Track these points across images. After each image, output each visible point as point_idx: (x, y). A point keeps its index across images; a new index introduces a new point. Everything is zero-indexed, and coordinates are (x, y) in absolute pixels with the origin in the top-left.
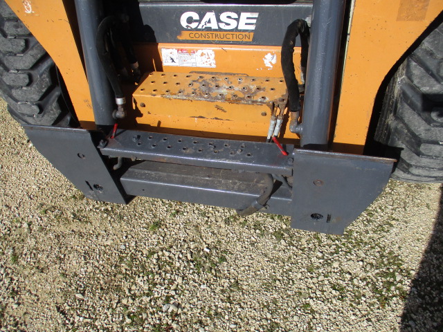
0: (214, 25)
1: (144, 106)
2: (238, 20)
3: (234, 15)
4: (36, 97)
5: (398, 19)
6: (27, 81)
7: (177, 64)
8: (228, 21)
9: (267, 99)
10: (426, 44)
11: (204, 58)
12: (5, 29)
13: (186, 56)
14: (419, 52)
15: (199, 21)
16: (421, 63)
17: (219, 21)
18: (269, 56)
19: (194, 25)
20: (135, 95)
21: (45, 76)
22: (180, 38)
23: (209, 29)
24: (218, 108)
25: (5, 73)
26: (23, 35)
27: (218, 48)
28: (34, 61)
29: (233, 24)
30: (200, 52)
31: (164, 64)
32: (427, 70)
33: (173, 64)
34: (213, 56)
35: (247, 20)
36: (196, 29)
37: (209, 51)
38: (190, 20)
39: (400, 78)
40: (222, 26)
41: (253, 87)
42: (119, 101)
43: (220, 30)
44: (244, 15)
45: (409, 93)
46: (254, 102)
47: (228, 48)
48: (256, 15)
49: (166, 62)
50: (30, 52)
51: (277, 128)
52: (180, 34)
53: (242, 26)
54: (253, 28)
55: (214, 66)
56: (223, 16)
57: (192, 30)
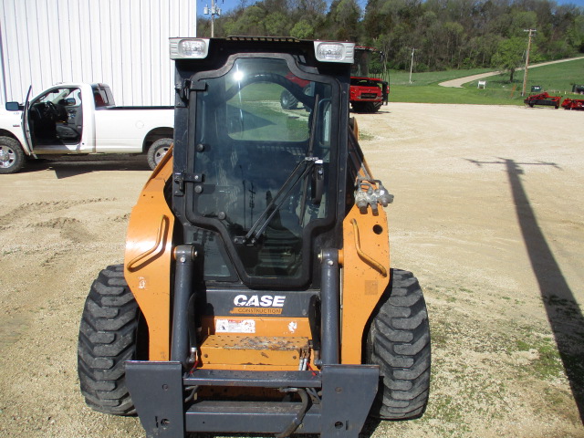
0: (256, 304)
1: (206, 356)
2: (272, 300)
3: (270, 297)
4: (115, 353)
5: (366, 294)
6: (112, 339)
7: (227, 330)
8: (266, 301)
9: (296, 347)
10: (382, 310)
11: (247, 326)
12: (102, 301)
13: (234, 324)
14: (380, 315)
15: (247, 301)
16: (382, 321)
17: (260, 301)
18: (292, 324)
19: (243, 304)
20: (202, 347)
21: (128, 335)
22: (232, 312)
23: (253, 306)
24: (263, 355)
25: (94, 333)
26: (117, 306)
27: (258, 319)
28: (123, 324)
29: (269, 303)
30: (245, 321)
31: (217, 331)
32: (386, 324)
33: (224, 331)
34: (254, 325)
35: (278, 301)
36: (244, 306)
37: (252, 321)
38: (241, 300)
39: (373, 331)
40: (262, 304)
41: (285, 342)
42: (193, 350)
43: (260, 306)
44: (277, 298)
45: (380, 338)
46: (288, 349)
47: (265, 319)
48: (284, 297)
49: (218, 329)
50: (121, 318)
51: (305, 366)
52: (232, 309)
53: (275, 304)
54: (282, 305)
55: (254, 332)
56: (263, 298)
57: (241, 306)
